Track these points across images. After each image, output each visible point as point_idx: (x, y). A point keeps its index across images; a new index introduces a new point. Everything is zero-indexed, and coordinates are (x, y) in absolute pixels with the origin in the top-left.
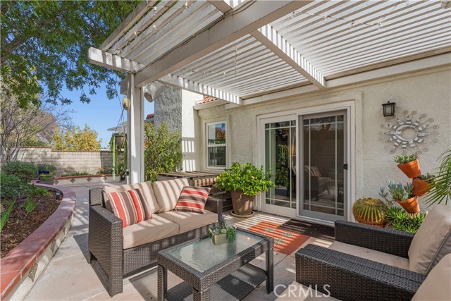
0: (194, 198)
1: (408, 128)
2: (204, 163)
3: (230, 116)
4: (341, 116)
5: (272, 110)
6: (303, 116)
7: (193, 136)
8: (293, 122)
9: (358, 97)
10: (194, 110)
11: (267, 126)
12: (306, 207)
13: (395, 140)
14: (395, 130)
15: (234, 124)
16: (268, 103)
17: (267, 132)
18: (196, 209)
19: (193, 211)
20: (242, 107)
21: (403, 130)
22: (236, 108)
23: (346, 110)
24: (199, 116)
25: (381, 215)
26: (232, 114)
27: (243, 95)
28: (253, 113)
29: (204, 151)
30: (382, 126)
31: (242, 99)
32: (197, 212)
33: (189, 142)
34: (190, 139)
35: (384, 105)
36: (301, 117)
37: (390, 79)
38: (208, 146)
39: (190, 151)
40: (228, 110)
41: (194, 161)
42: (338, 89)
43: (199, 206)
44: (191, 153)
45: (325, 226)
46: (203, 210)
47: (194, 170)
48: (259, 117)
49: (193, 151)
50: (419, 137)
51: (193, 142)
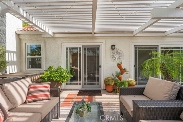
0: (42, 91)
1: (117, 54)
2: (24, 67)
3: (45, 41)
4: (98, 48)
5: (70, 42)
6: (84, 46)
7: (15, 50)
8: (80, 48)
9: (104, 42)
10: (16, 34)
11: (67, 48)
12: (85, 84)
13: (114, 57)
14: (114, 54)
15: (47, 46)
16: (67, 38)
17: (67, 52)
18: (45, 97)
19: (43, 100)
20: (53, 38)
21: (116, 54)
22: (49, 38)
23: (100, 46)
24: (20, 38)
25: (114, 82)
26: (46, 40)
27: (55, 31)
28: (59, 42)
29: (24, 60)
30: (111, 53)
31: (54, 34)
32: (46, 100)
33: (12, 54)
34: (13, 52)
35: (112, 46)
36: (83, 47)
37: (113, 38)
38: (27, 57)
39: (13, 60)
40: (43, 38)
41: (15, 66)
42: (98, 38)
43: (46, 95)
44: (14, 61)
45: (94, 90)
46: (50, 97)
47: (16, 72)
48: (63, 44)
49: (15, 60)
50: (120, 57)
51: (15, 54)
